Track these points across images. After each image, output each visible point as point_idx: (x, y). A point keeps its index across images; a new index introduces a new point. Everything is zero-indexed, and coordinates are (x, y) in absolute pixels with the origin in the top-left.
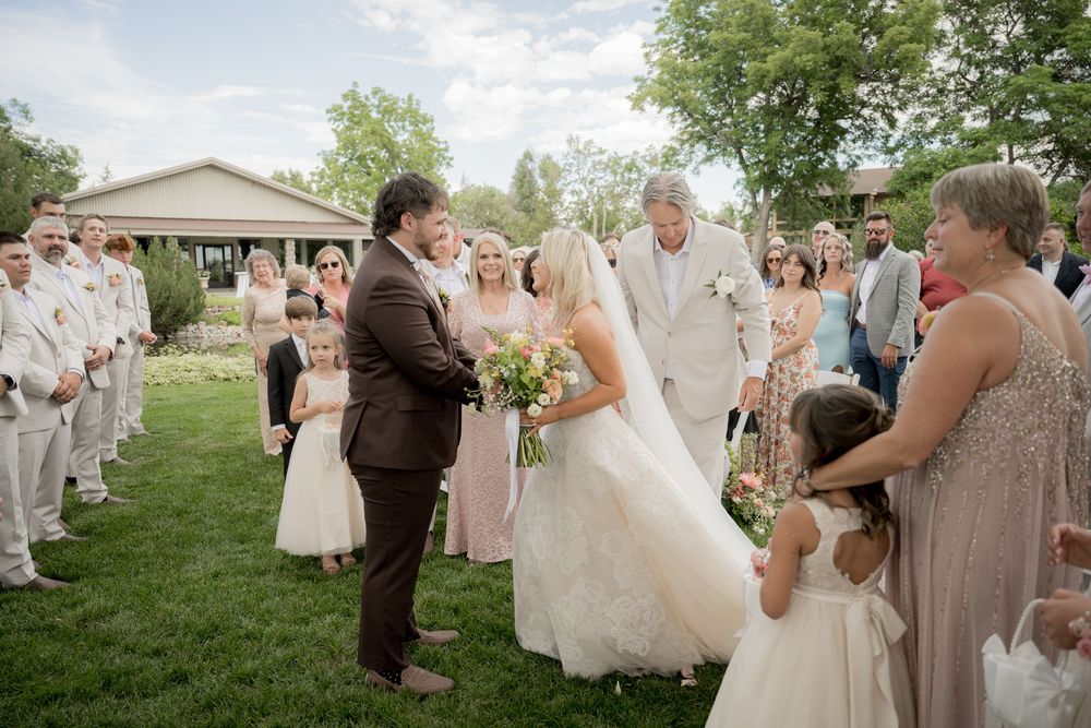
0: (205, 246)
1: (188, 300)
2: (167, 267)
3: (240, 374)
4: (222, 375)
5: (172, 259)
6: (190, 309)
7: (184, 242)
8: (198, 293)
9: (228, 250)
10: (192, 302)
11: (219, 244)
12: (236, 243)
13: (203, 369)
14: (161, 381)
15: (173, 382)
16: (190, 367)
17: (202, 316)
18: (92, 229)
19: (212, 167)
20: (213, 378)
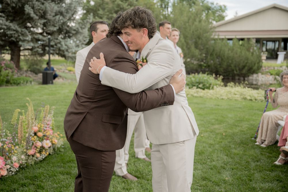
0: (267, 41)
1: (255, 64)
2: (248, 50)
3: (257, 98)
4: (249, 98)
5: (251, 47)
6: (255, 68)
7: (258, 41)
8: (260, 61)
9: (277, 43)
10: (256, 65)
11: (274, 40)
12: (281, 41)
13: (241, 94)
14: (224, 97)
15: (228, 98)
16: (236, 93)
17: (260, 71)
18: (174, 36)
19: (275, 8)
20: (245, 99)
